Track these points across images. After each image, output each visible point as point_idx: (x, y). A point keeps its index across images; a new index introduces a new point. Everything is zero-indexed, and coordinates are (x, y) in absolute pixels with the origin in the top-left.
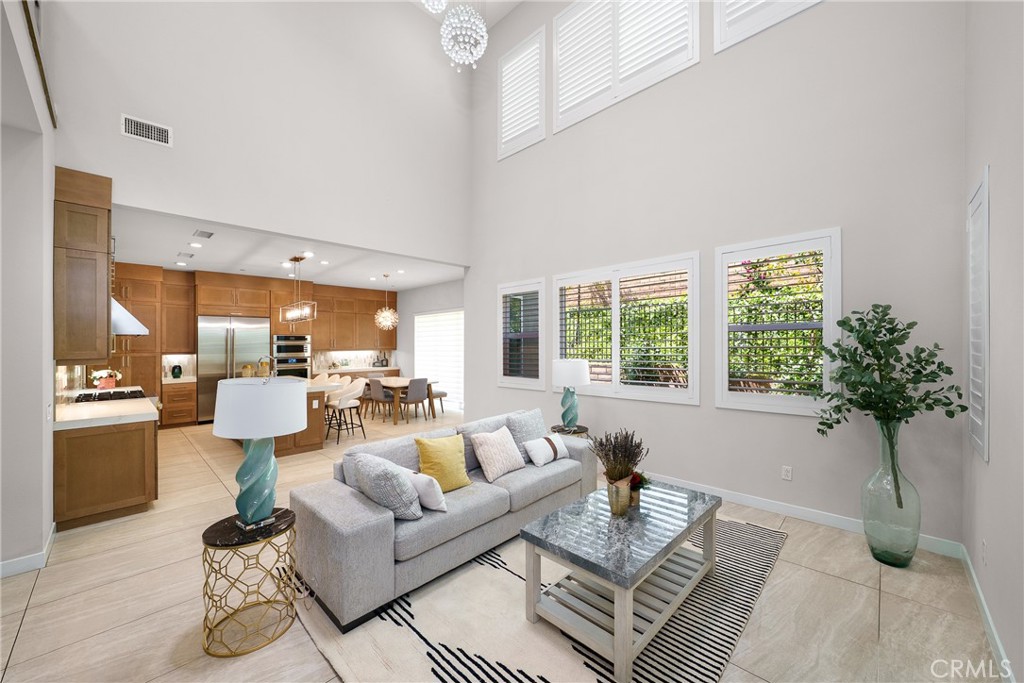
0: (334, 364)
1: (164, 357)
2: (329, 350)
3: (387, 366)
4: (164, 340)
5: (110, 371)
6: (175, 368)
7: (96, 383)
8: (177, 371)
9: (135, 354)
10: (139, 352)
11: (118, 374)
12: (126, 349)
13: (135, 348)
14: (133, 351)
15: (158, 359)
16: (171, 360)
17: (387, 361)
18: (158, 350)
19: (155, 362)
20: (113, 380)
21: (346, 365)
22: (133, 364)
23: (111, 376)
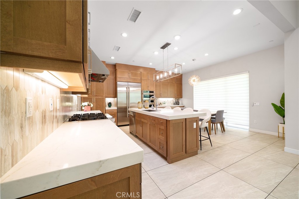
0: (161, 103)
1: (106, 98)
2: (159, 97)
3: (179, 104)
4: (106, 92)
5: (89, 103)
6: (109, 103)
7: (83, 108)
8: (110, 105)
9: (97, 97)
10: (98, 96)
11: (91, 104)
12: (94, 95)
13: (97, 95)
14: (96, 96)
15: (104, 99)
16: (108, 100)
17: (179, 102)
18: (104, 96)
19: (103, 101)
20: (89, 107)
21: (165, 104)
22: (96, 101)
23: (89, 105)
